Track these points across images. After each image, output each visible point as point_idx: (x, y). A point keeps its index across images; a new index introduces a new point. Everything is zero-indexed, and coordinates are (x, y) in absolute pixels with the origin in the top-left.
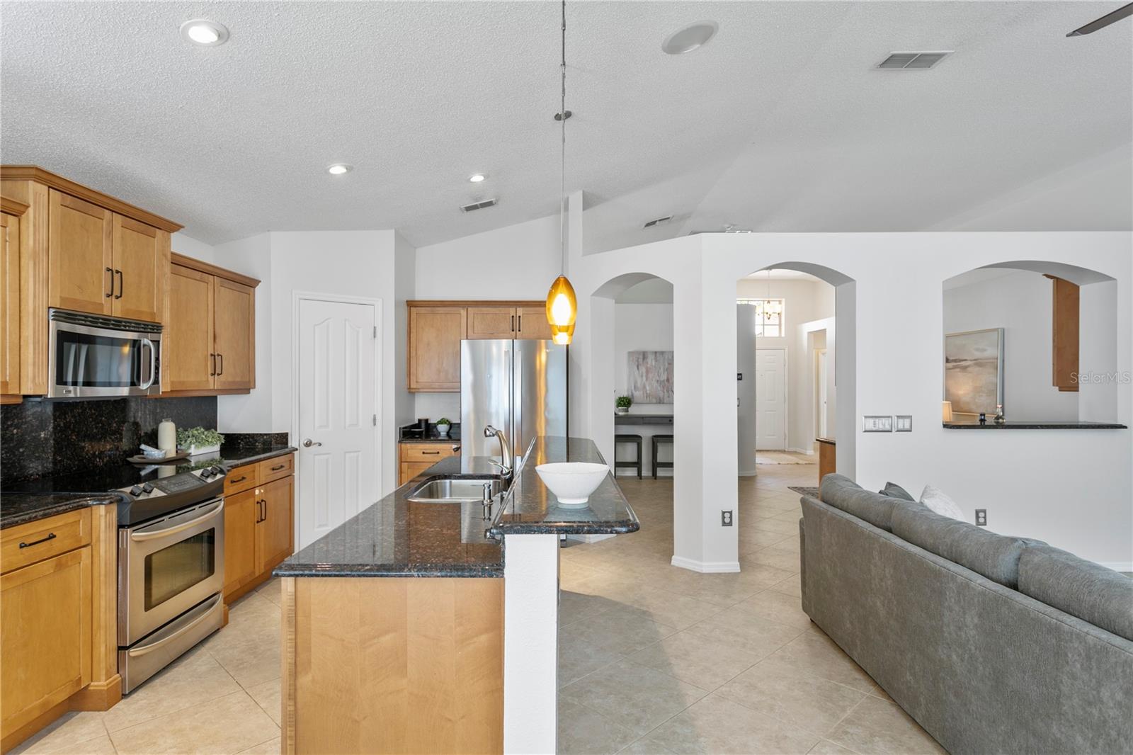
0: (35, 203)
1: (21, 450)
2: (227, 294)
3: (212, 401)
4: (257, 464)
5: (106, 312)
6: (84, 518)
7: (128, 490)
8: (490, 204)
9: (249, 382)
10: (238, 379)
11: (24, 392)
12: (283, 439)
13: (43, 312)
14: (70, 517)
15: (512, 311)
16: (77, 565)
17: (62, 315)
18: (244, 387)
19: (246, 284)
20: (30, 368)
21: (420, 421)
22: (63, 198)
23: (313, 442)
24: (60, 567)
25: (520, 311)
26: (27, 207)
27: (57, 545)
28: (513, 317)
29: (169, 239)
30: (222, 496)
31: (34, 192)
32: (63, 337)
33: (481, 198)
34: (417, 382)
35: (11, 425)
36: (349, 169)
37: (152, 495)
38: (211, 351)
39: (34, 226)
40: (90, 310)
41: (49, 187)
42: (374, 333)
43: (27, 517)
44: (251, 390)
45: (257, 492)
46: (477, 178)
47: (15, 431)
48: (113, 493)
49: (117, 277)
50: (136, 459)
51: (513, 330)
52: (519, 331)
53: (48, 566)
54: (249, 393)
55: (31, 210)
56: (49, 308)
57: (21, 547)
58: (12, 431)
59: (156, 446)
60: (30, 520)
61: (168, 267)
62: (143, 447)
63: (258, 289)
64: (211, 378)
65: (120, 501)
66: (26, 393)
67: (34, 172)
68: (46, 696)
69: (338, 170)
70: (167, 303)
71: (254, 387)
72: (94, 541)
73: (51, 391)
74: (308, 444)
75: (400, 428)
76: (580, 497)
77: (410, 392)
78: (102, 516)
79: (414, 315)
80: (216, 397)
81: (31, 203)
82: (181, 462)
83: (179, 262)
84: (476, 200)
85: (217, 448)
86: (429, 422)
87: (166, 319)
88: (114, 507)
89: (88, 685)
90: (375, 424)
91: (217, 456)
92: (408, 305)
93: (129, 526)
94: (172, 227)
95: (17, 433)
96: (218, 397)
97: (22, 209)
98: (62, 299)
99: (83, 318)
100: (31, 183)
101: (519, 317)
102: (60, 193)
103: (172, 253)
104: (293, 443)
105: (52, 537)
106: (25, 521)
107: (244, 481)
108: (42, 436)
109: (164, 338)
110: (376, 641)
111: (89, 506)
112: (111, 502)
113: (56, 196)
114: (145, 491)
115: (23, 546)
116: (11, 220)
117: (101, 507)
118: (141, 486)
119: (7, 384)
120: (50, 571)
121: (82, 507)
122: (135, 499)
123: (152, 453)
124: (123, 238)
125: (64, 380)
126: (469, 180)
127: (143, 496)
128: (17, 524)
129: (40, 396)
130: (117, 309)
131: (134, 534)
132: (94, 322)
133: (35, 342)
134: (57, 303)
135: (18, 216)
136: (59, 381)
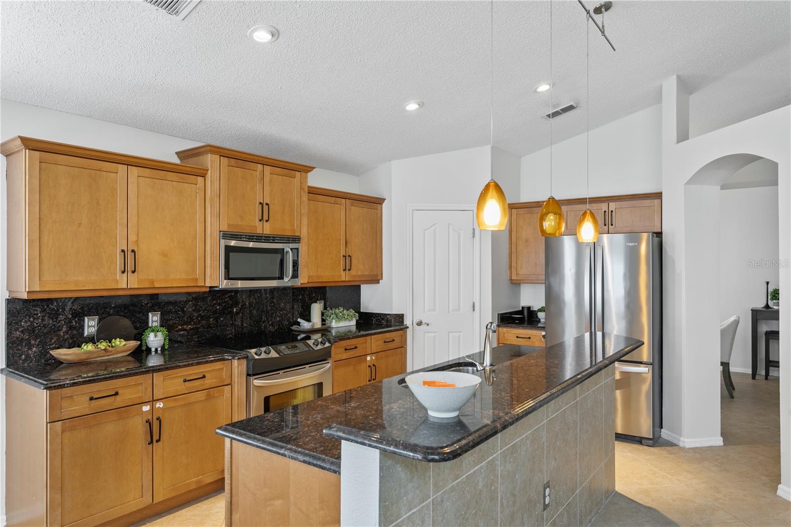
0: (211, 167)
1: (222, 319)
2: (357, 211)
3: (358, 288)
4: (369, 338)
5: (259, 231)
6: (226, 367)
7: (253, 351)
8: (571, 108)
9: (377, 275)
10: (367, 273)
11: (208, 284)
12: (400, 318)
13: (217, 235)
14: (218, 365)
15: (604, 207)
16: (222, 397)
17: (227, 235)
18: (375, 279)
19: (378, 202)
20: (209, 270)
21: (523, 308)
22: (229, 162)
23: (424, 322)
24: (209, 397)
25: (613, 206)
26: (208, 170)
27: (209, 382)
28: (605, 212)
29: (306, 177)
30: (330, 361)
31: (210, 160)
32: (229, 250)
33: (558, 105)
34: (517, 274)
35: (216, 304)
36: (421, 105)
37: (269, 356)
38: (343, 253)
39: (211, 181)
40: (248, 231)
41: (220, 156)
42: (474, 233)
43: (187, 363)
44: (380, 281)
45: (369, 358)
46: (544, 88)
47: (218, 307)
48: (243, 353)
49: (266, 208)
50: (294, 328)
51: (605, 225)
52: (612, 225)
53: (201, 396)
54: (379, 283)
55: (209, 171)
56: (220, 231)
57: (184, 382)
58: (216, 307)
59: (309, 320)
60: (188, 365)
61: (305, 197)
62: (299, 320)
63: (384, 205)
64: (343, 273)
65: (246, 357)
66: (209, 285)
67: (208, 148)
69: (412, 107)
70: (305, 221)
71: (382, 279)
72: (233, 382)
73: (224, 284)
74: (420, 324)
75: (498, 314)
76: (449, 411)
77: (511, 283)
78: (238, 367)
79: (514, 217)
80: (360, 286)
81: (209, 167)
82: (324, 331)
83: (314, 192)
84: (554, 107)
85: (353, 322)
86: (532, 309)
87: (304, 233)
88: (244, 362)
90: (474, 310)
91: (354, 329)
92: (509, 208)
93: (254, 375)
94: (308, 169)
95: (219, 309)
96: (361, 285)
97: (205, 172)
98: (229, 225)
99: (245, 237)
100: (209, 155)
101: (612, 211)
102: (227, 158)
103: (309, 187)
104: (408, 321)
105: (204, 377)
106: (185, 366)
107: (357, 349)
108: (235, 310)
109: (303, 247)
110: (272, 502)
111: (229, 360)
112: (239, 359)
113: (225, 161)
114: (265, 352)
115: (185, 381)
116: (200, 179)
117: (236, 361)
118: (263, 349)
119: (196, 280)
120: (204, 399)
121: (224, 360)
122: (257, 357)
123: (305, 325)
124: (271, 181)
125: (230, 277)
126: (535, 91)
127: (263, 356)
128: (180, 367)
129: (216, 287)
130: (267, 229)
131: (255, 381)
132: (251, 238)
133: (212, 253)
134: (225, 228)
135: (204, 176)
136: (228, 277)
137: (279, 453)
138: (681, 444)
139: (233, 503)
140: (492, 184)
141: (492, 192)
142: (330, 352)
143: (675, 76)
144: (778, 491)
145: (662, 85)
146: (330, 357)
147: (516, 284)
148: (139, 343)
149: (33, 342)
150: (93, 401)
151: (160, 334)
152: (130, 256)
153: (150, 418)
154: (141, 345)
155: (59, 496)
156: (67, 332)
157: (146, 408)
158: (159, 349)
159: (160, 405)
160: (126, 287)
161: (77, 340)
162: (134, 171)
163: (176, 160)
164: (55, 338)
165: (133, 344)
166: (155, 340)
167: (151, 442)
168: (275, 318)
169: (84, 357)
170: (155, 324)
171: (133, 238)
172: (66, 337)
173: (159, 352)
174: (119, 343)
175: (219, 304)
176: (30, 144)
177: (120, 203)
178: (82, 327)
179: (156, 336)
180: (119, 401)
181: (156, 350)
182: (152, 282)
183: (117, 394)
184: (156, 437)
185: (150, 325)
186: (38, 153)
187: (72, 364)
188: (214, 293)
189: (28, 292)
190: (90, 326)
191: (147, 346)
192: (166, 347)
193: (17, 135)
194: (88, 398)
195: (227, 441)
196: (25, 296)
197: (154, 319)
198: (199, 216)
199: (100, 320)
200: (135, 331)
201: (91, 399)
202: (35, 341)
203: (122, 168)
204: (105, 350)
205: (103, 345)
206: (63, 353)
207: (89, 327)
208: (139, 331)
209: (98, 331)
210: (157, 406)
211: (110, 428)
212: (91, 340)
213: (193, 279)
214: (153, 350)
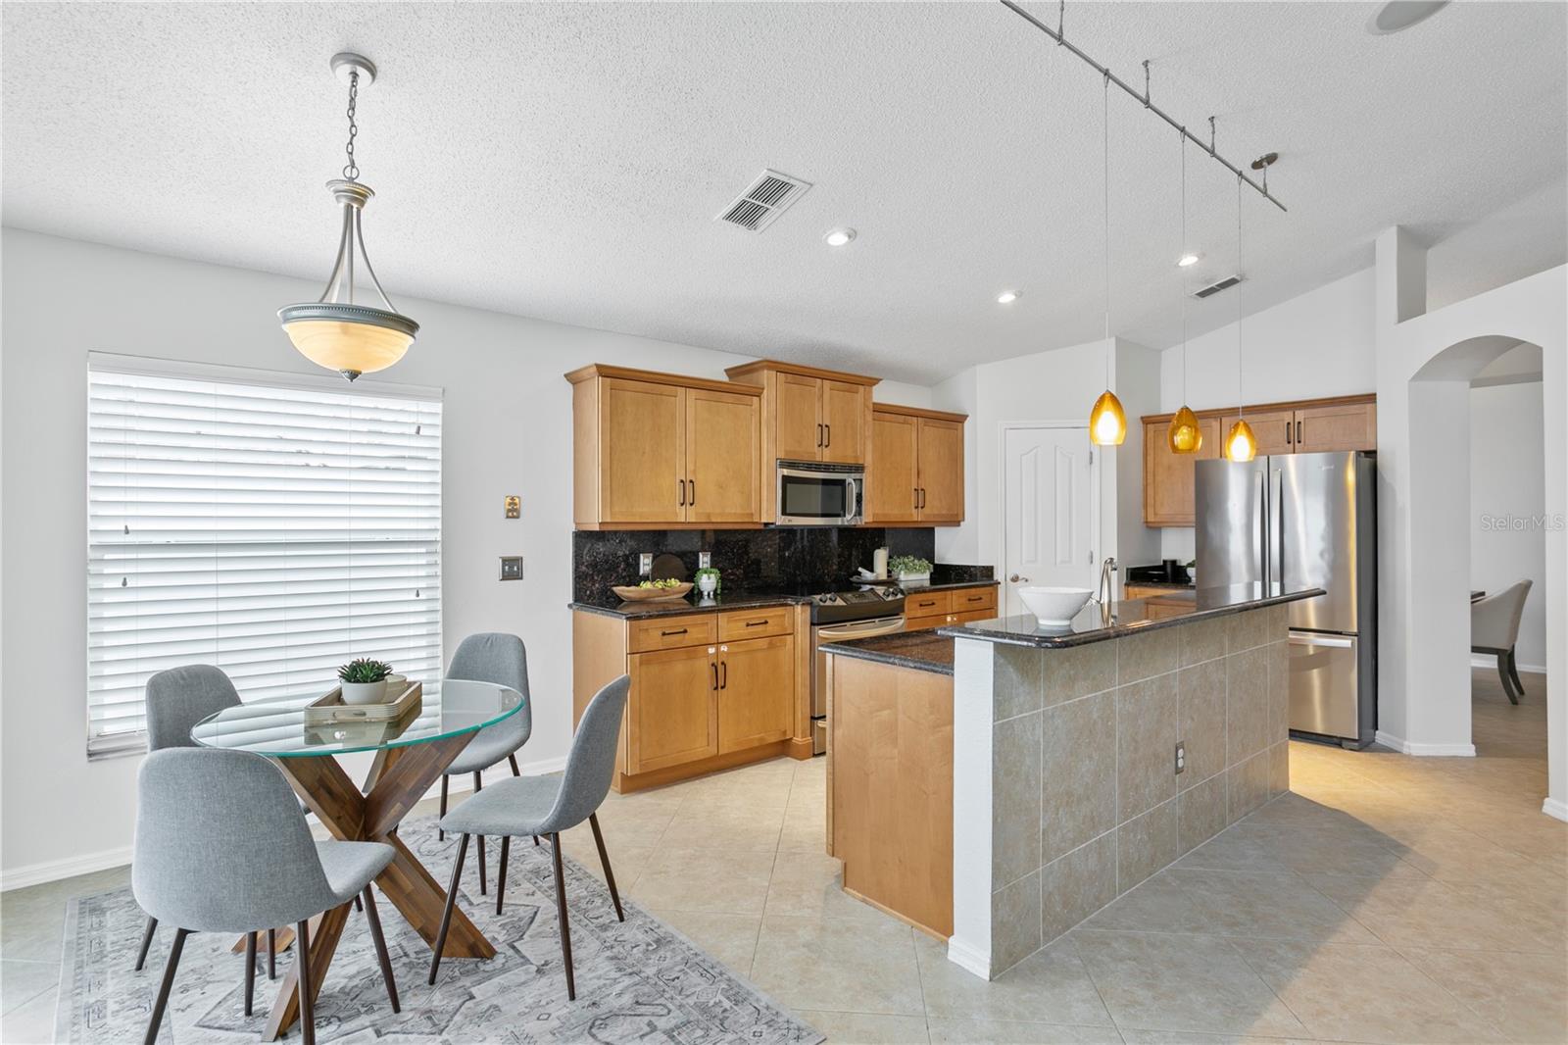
0: (768, 384)
1: (773, 564)
2: (931, 433)
3: (929, 532)
4: (949, 592)
5: (818, 459)
6: (789, 613)
7: (818, 597)
8: (1232, 282)
9: (957, 515)
10: (944, 512)
11: (764, 520)
12: (988, 571)
13: (773, 463)
14: (779, 611)
15: (1287, 416)
16: (785, 647)
17: (784, 464)
18: (955, 520)
19: (956, 420)
20: (765, 504)
21: (1165, 562)
22: (787, 378)
23: (1020, 577)
24: (771, 646)
25: (1300, 415)
26: (763, 389)
27: (770, 629)
28: (1289, 424)
29: (871, 392)
30: (903, 615)
31: (767, 377)
32: (786, 480)
33: (1212, 279)
34: (1155, 514)
35: (766, 545)
36: (1019, 295)
37: (836, 603)
38: (914, 486)
39: (767, 401)
40: (806, 458)
41: (777, 371)
42: (1091, 458)
43: (749, 605)
44: (962, 523)
45: (949, 619)
46: (1189, 260)
48: (807, 598)
49: (825, 430)
50: (854, 579)
51: (1289, 442)
52: (1299, 442)
53: (763, 643)
54: (959, 525)
55: (765, 391)
56: (776, 459)
58: (768, 550)
59: (872, 570)
60: (751, 608)
61: (869, 417)
62: (860, 569)
63: (966, 423)
64: (914, 511)
65: (811, 604)
66: (766, 521)
67: (765, 364)
68: (762, 735)
69: (1007, 298)
70: (869, 447)
71: (964, 521)
72: (795, 631)
73: (781, 521)
74: (1015, 579)
75: (1127, 569)
77: (1147, 527)
78: (800, 614)
79: (1151, 434)
80: (933, 529)
81: (766, 385)
82: (891, 582)
83: (881, 410)
84: (1208, 283)
85: (927, 576)
86: (1178, 564)
87: (868, 460)
88: (808, 609)
89: (791, 739)
90: (1092, 562)
91: (927, 583)
92: (1143, 422)
93: (818, 624)
94: (874, 381)
95: (770, 552)
96: (936, 528)
97: (761, 391)
98: (786, 452)
99: (802, 465)
100: (766, 371)
101: (1299, 423)
102: (784, 374)
103: (874, 404)
104: (998, 576)
105: (766, 622)
106: (748, 608)
107: (934, 605)
108: (787, 554)
109: (866, 477)
110: (879, 713)
111: (791, 605)
112: (803, 604)
113: (781, 376)
114: (830, 599)
115: (748, 625)
116: (755, 399)
117: (799, 607)
118: (829, 596)
119: (752, 514)
120: (765, 647)
121: (786, 605)
122: (822, 604)
123: (867, 575)
124: (831, 398)
125: (788, 512)
126: (1177, 266)
127: (828, 603)
128: (743, 609)
129: (772, 524)
130: (826, 456)
131: (821, 631)
132: (809, 467)
133: (768, 485)
134: (782, 455)
135: (759, 396)
136: (784, 513)
137: (888, 663)
138: (1405, 751)
140: (1108, 395)
141: (1108, 406)
142: (903, 606)
143: (1394, 230)
144: (1544, 807)
145: (1375, 241)
146: (903, 611)
147: (1154, 528)
148: (692, 584)
149: (596, 578)
150: (666, 637)
151: (712, 576)
152: (689, 486)
153: (715, 661)
154: (693, 589)
155: (637, 730)
156: (624, 570)
157: (712, 650)
158: (712, 593)
159: (724, 648)
160: (684, 521)
161: (634, 579)
162: (692, 393)
163: (725, 379)
164: (615, 575)
165: (687, 586)
166: (708, 582)
167: (716, 688)
168: (831, 566)
169: (644, 595)
170: (705, 566)
171: (690, 467)
172: (624, 574)
173: (712, 596)
174: (674, 583)
175: (771, 547)
176: (605, 372)
177: (679, 430)
178: (638, 564)
179: (709, 578)
180: (688, 639)
181: (709, 595)
182: (709, 515)
183: (685, 631)
184: (721, 683)
185: (701, 567)
186: (609, 379)
187: (633, 602)
188: (768, 530)
189: (600, 524)
190: (645, 564)
191: (699, 589)
192: (719, 592)
193: (592, 362)
194: (660, 633)
195: (829, 657)
196: (597, 528)
197: (704, 560)
198: (754, 441)
199: (654, 559)
200: (686, 573)
201: (664, 634)
202: (598, 576)
203: (681, 391)
204: (663, 589)
205: (659, 584)
206: (620, 590)
207: (644, 565)
208: (690, 573)
209: (653, 569)
210: (722, 649)
211: (679, 668)
212: (646, 578)
213: (748, 514)
214: (706, 593)
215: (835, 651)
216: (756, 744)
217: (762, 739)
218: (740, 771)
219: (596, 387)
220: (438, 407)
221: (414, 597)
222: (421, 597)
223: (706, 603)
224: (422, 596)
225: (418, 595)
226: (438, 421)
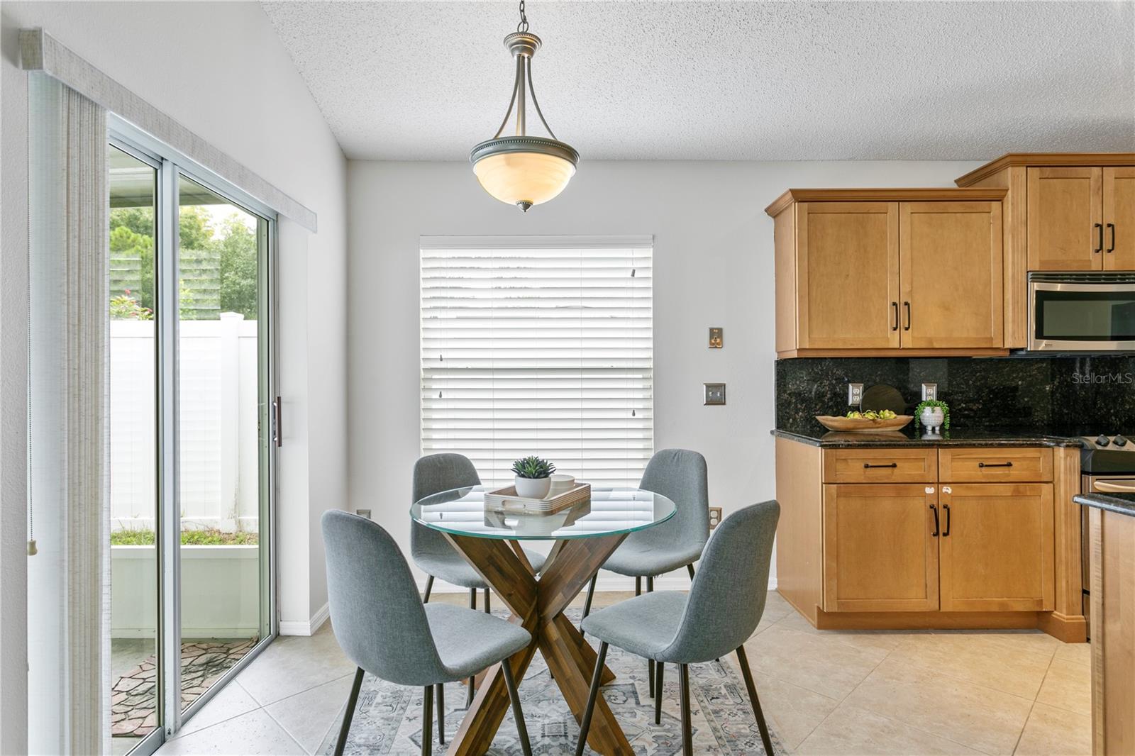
0: (1013, 184)
1: (1026, 399)
5: (1095, 267)
6: (1044, 456)
7: (1094, 439)
11: (1009, 345)
13: (1022, 277)
14: (1031, 453)
16: (1038, 497)
17: (1037, 277)
20: (1010, 325)
22: (1041, 173)
24: (1017, 494)
26: (1007, 190)
27: (1015, 473)
31: (1013, 177)
32: (1042, 296)
35: (1016, 378)
37: (1125, 449)
39: (1012, 204)
40: (1075, 268)
41: (1027, 167)
43: (984, 442)
47: (1020, 383)
48: (1075, 440)
49: (1107, 230)
53: (1006, 490)
55: (1009, 193)
56: (1028, 272)
57: (980, 466)
58: (1018, 383)
60: (986, 446)
65: (1081, 447)
66: (1010, 347)
67: (1009, 159)
68: (1005, 599)
72: (1056, 480)
73: (1036, 346)
78: (1064, 458)
81: (1010, 187)
88: (1077, 454)
89: (1051, 612)
93: (1094, 474)
95: (1021, 385)
97: (1003, 193)
98: (1041, 262)
99: (1068, 277)
100: (1010, 168)
102: (1038, 168)
105: (1009, 465)
108: (1048, 389)
111: (1048, 447)
112: (1067, 446)
113: (1034, 172)
114: (1115, 442)
115: (982, 466)
116: (995, 205)
117: (1062, 449)
118: (1112, 438)
119: (991, 339)
120: (1010, 494)
121: (1041, 446)
122: (1099, 447)
124: (1117, 190)
125: (1045, 334)
127: (1111, 447)
128: (974, 446)
129: (1022, 349)
130: (1111, 263)
131: (1097, 483)
132: (1080, 278)
133: (1015, 303)
134: (1036, 267)
135: (1000, 200)
136: (1040, 335)
139: (1107, 605)
148: (912, 417)
149: (799, 406)
150: (868, 469)
151: (938, 409)
152: (903, 309)
153: (935, 503)
154: (913, 422)
156: (831, 399)
157: (930, 490)
158: (937, 428)
159: (947, 490)
160: (898, 347)
161: (841, 407)
162: (907, 208)
163: (958, 187)
164: (820, 404)
165: (905, 418)
166: (932, 416)
167: (937, 534)
168: (1122, 404)
169: (851, 425)
170: (929, 398)
171: (905, 288)
172: (830, 404)
173: (937, 432)
174: (888, 415)
175: (1021, 379)
176: (801, 196)
177: (891, 249)
178: (846, 394)
179: (933, 411)
180: (899, 474)
181: (933, 429)
182: (930, 340)
183: (894, 466)
184: (943, 529)
185: (924, 399)
186: (806, 204)
187: (838, 432)
188: (1016, 360)
189: (798, 350)
190: (855, 394)
191: (921, 423)
192: (947, 427)
193: (788, 189)
194: (863, 465)
195: (1094, 515)
196: (795, 355)
197: (929, 392)
198: (994, 252)
199: (865, 389)
200: (905, 405)
201: (867, 466)
202: (801, 405)
203: (892, 207)
204: (873, 420)
205: (870, 415)
206: (827, 420)
207: (853, 395)
208: (911, 403)
209: (863, 400)
210: (944, 490)
211: (886, 506)
212: (855, 408)
213: (987, 338)
214: (929, 428)
215: (1105, 506)
216: (995, 609)
217: (1002, 604)
218: (972, 636)
219: (793, 214)
220: (649, 252)
221: (630, 416)
222: (636, 416)
223: (929, 436)
224: (638, 415)
225: (634, 414)
226: (650, 264)
